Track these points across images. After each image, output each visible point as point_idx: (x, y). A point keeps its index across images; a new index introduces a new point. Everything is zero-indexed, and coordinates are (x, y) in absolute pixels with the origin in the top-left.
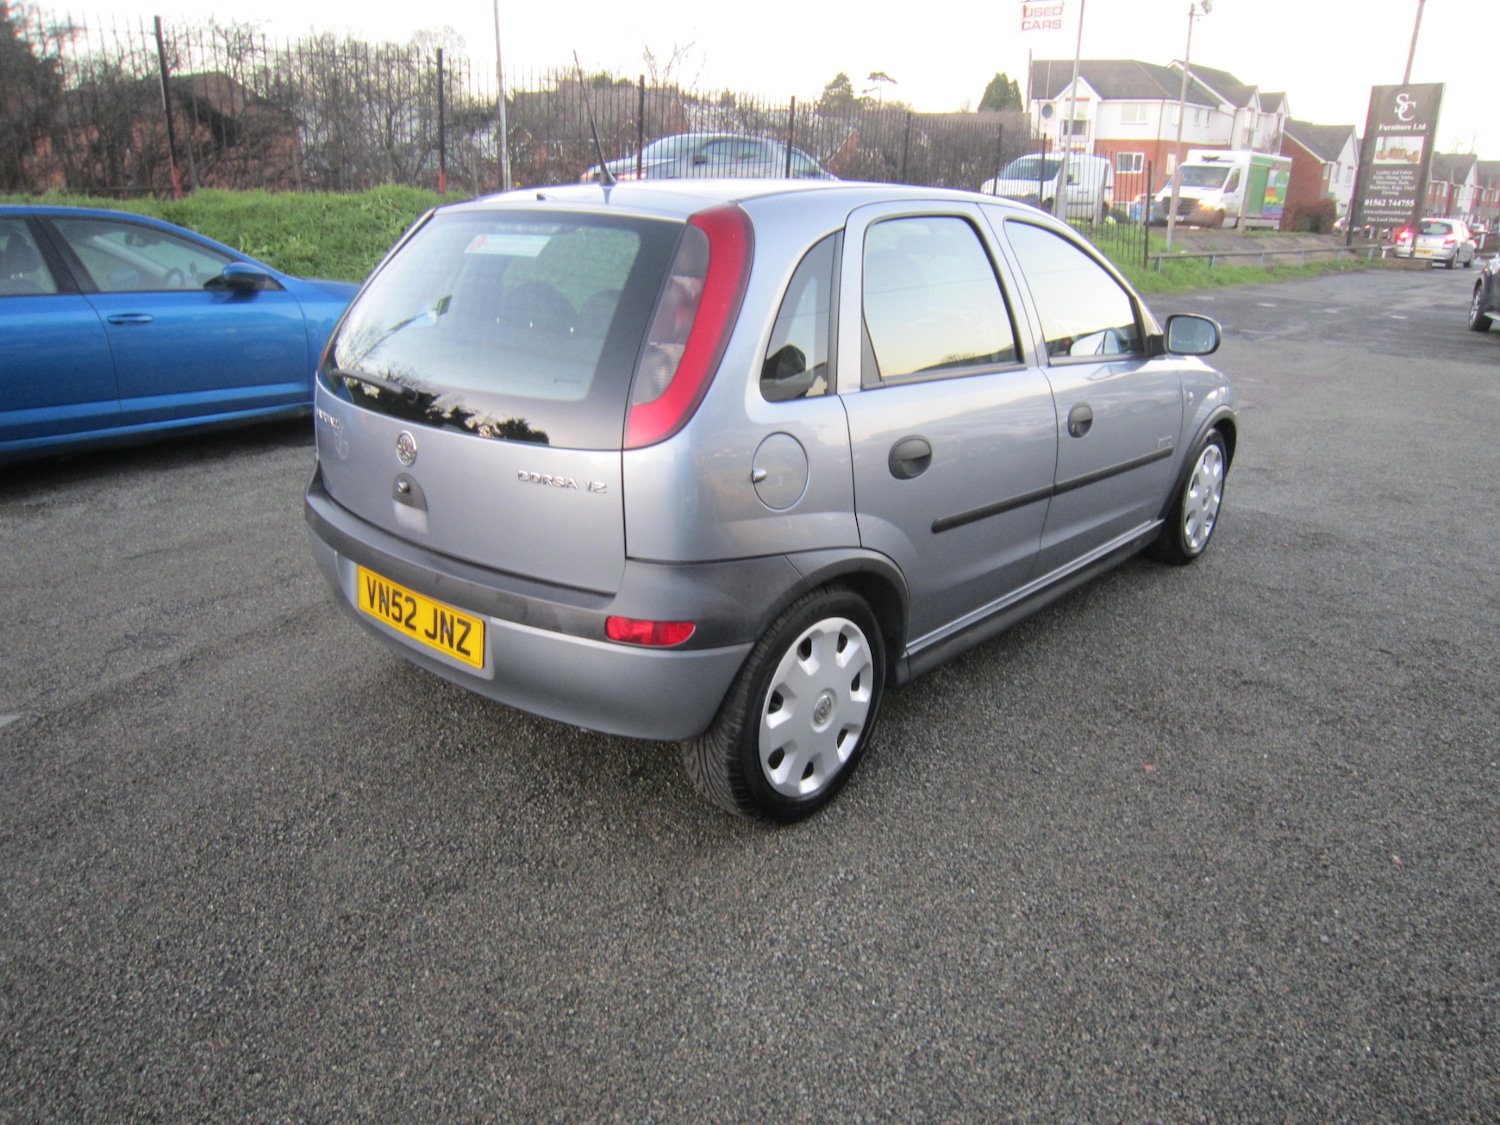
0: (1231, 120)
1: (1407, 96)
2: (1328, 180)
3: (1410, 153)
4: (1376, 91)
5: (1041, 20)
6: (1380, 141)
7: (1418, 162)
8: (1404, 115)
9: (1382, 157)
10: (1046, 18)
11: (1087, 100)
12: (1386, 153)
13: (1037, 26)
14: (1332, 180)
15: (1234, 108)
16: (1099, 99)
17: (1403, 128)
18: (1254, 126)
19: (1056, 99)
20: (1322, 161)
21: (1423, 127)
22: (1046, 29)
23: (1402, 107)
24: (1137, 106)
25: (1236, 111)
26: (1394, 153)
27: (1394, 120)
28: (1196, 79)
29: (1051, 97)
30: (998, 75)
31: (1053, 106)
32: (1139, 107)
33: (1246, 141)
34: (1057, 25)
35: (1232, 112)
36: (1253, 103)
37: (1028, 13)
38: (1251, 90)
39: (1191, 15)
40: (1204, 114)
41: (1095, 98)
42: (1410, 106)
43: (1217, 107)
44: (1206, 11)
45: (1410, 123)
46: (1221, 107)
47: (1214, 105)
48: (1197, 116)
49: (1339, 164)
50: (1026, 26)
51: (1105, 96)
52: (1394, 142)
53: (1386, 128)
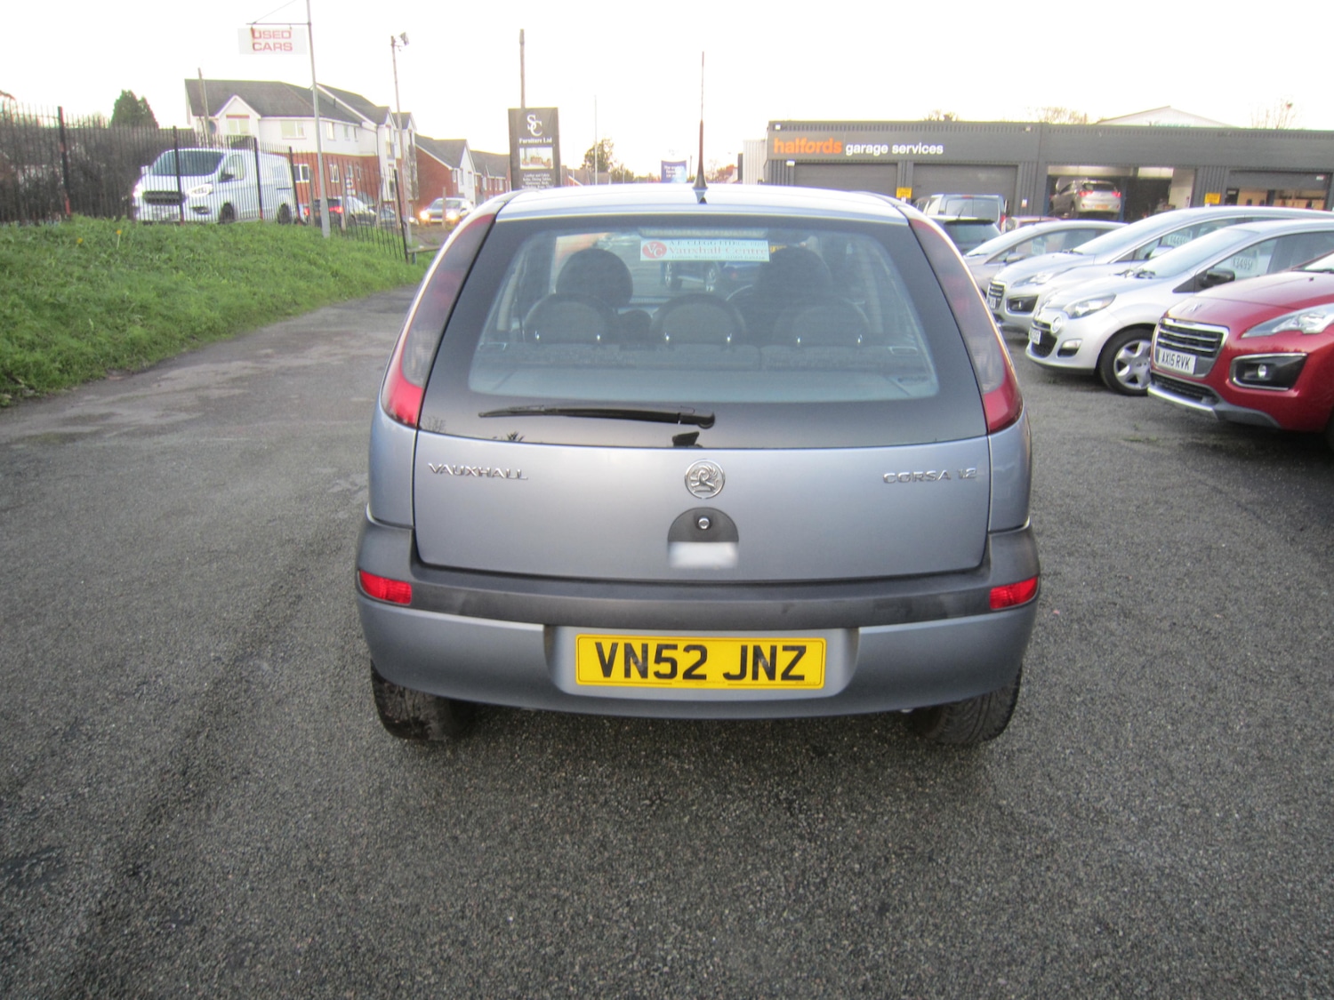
0: (374, 134)
1: (534, 117)
2: (457, 184)
3: (545, 160)
4: (512, 113)
5: (271, 42)
6: (522, 151)
7: (552, 167)
8: (535, 131)
9: (526, 164)
10: (276, 41)
11: (247, 117)
12: (528, 160)
13: (267, 47)
14: (460, 183)
15: (375, 125)
16: (259, 117)
17: (536, 141)
18: (393, 140)
19: (217, 116)
20: (450, 168)
21: (550, 140)
22: (278, 50)
23: (533, 125)
24: (295, 123)
25: (377, 128)
26: (534, 160)
27: (529, 135)
28: (337, 100)
29: (212, 114)
30: (123, 92)
31: (216, 122)
32: (296, 123)
33: (389, 152)
34: (288, 48)
35: (374, 129)
36: (389, 121)
37: (257, 35)
38: (385, 110)
39: (393, 45)
40: (351, 130)
41: (255, 116)
42: (538, 124)
43: (361, 124)
44: (405, 43)
45: (541, 137)
46: (364, 124)
47: (359, 123)
48: (346, 130)
49: (462, 170)
50: (257, 46)
51: (264, 114)
52: (532, 152)
53: (525, 141)
